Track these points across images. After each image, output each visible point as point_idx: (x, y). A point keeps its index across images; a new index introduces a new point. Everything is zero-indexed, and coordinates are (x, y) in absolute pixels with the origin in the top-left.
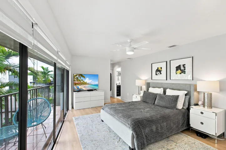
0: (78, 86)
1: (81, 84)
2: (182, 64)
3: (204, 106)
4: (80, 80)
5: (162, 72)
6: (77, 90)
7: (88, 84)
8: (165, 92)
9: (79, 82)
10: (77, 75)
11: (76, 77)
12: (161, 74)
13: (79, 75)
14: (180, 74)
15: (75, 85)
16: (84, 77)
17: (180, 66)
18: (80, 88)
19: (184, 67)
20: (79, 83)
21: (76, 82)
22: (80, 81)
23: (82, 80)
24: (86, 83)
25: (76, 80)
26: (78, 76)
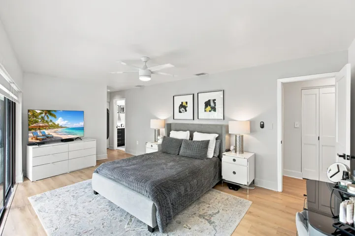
0: (44, 130)
1: (49, 127)
2: (212, 99)
3: (236, 152)
4: (47, 121)
5: (187, 109)
6: (42, 137)
7: (62, 127)
8: (191, 137)
9: (46, 124)
10: (41, 113)
11: (40, 117)
12: (186, 111)
13: (46, 114)
14: (210, 111)
15: (39, 129)
16: (54, 116)
17: (209, 101)
18: (47, 133)
19: (215, 103)
20: (46, 126)
21: (41, 125)
22: (48, 123)
23: (51, 121)
24: (58, 126)
25: (40, 121)
26: (43, 115)
